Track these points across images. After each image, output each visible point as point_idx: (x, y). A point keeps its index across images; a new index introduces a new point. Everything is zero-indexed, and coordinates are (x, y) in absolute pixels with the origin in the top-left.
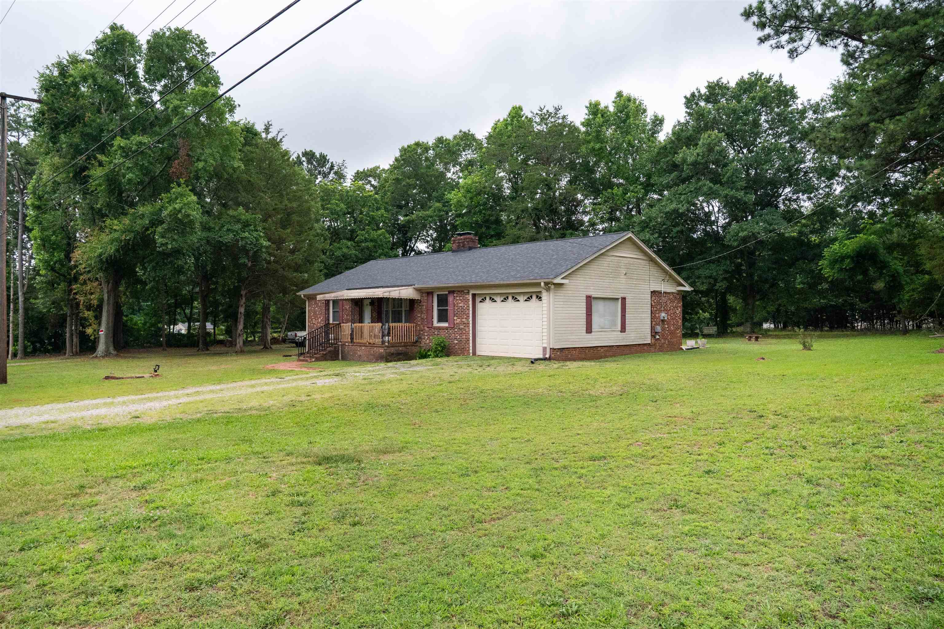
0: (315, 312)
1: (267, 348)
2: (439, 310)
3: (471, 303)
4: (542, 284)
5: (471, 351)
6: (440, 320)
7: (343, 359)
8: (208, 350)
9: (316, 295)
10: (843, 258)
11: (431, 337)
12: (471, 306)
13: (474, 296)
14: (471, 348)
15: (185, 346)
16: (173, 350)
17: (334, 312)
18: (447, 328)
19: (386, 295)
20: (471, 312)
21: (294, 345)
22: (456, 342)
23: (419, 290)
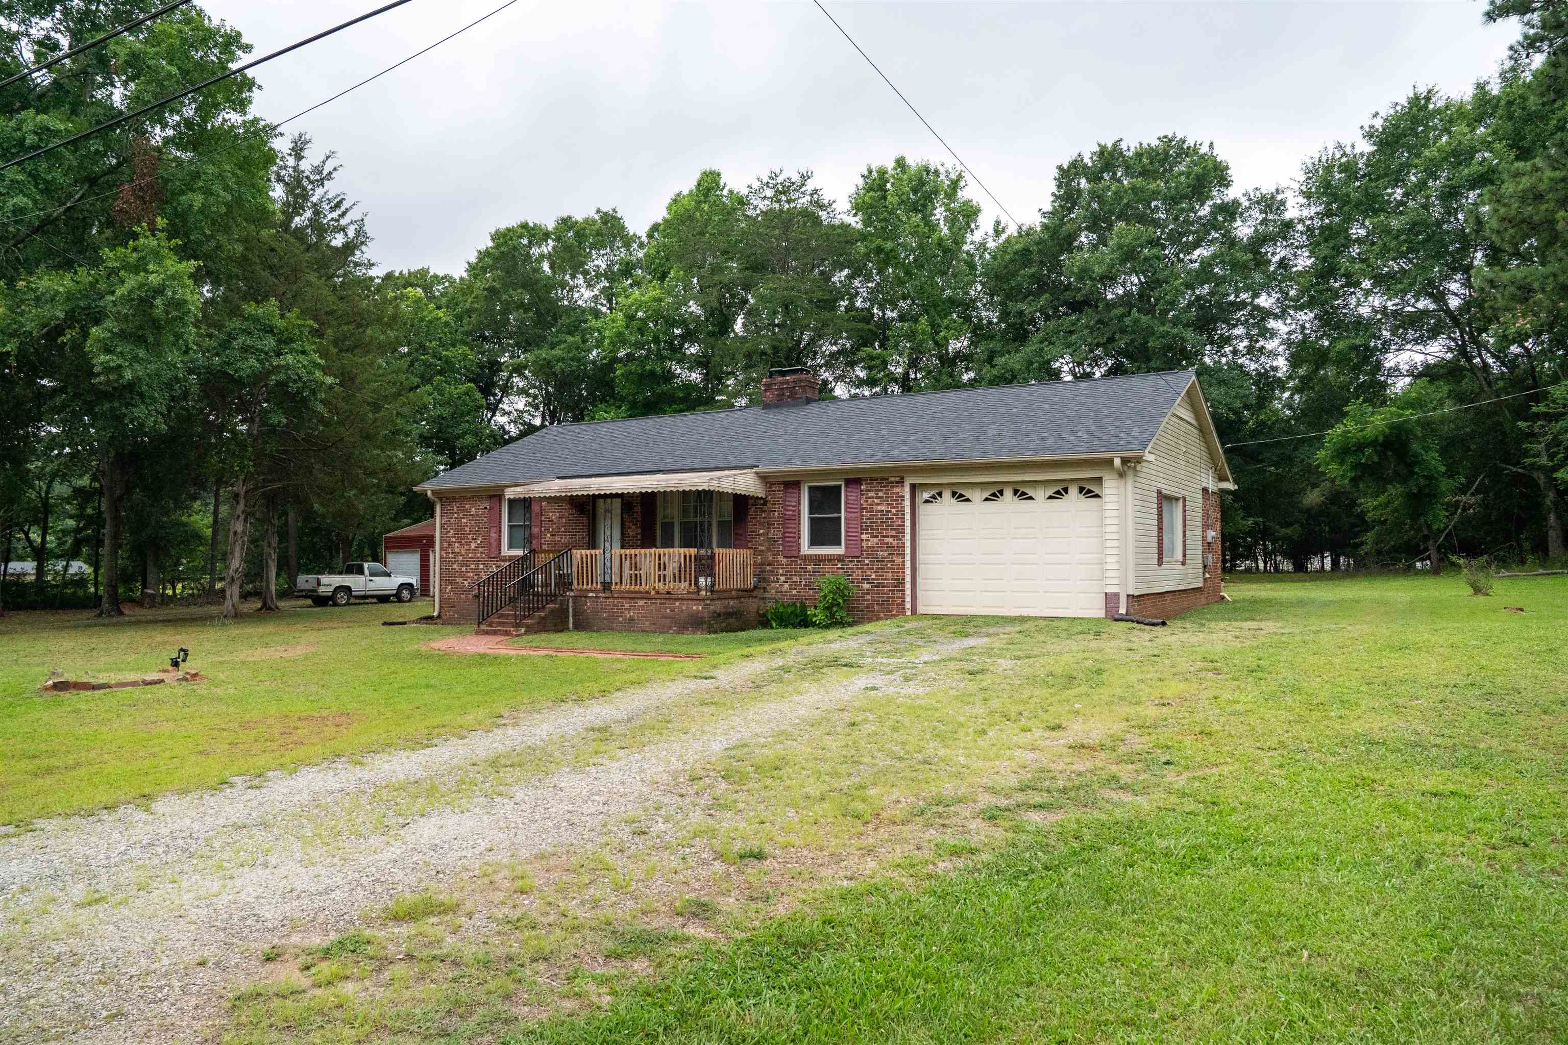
0: (460, 528)
1: (270, 609)
2: (812, 520)
3: (907, 503)
4: (1117, 462)
5: (908, 606)
6: (815, 541)
7: (581, 626)
8: (121, 613)
9: (502, 488)
10: (1360, 447)
11: (795, 579)
12: (908, 510)
13: (913, 487)
14: (908, 599)
15: (32, 607)
16: (22, 616)
17: (511, 527)
18: (840, 558)
19: (714, 486)
20: (908, 523)
21: (309, 602)
22: (866, 586)
23: (764, 478)
